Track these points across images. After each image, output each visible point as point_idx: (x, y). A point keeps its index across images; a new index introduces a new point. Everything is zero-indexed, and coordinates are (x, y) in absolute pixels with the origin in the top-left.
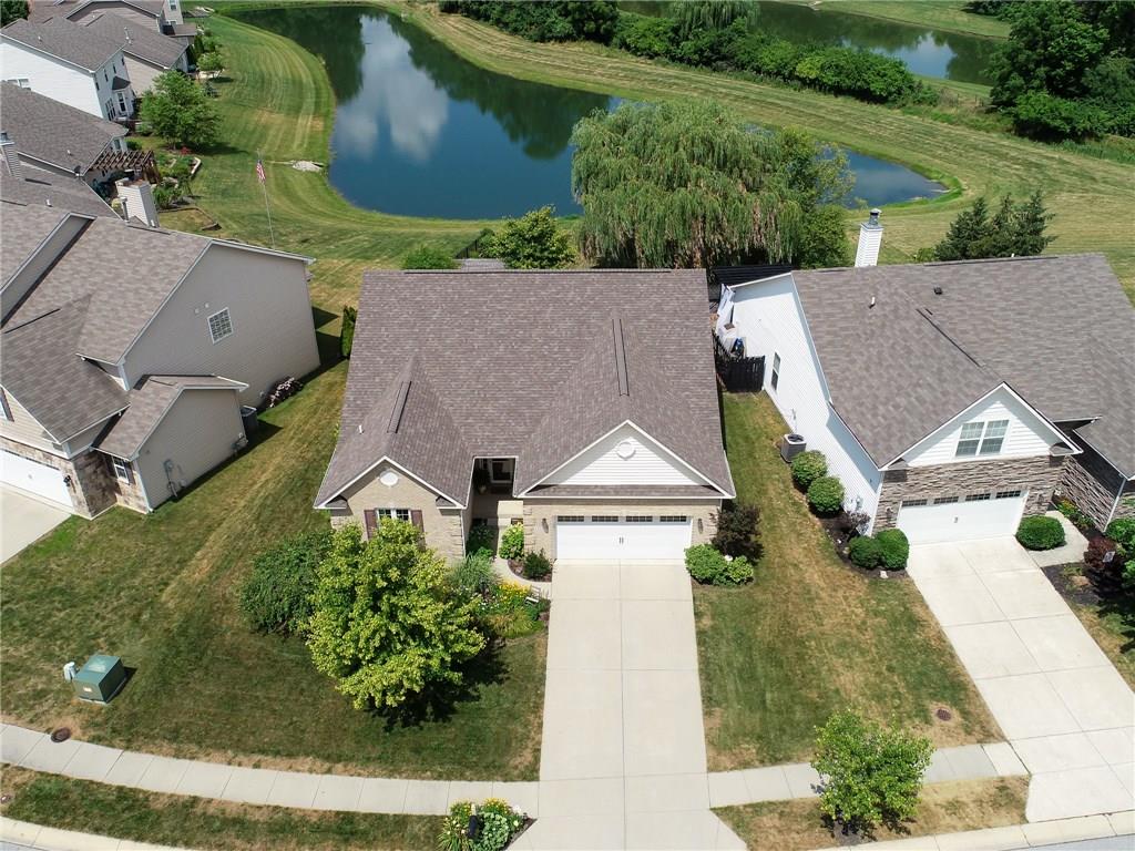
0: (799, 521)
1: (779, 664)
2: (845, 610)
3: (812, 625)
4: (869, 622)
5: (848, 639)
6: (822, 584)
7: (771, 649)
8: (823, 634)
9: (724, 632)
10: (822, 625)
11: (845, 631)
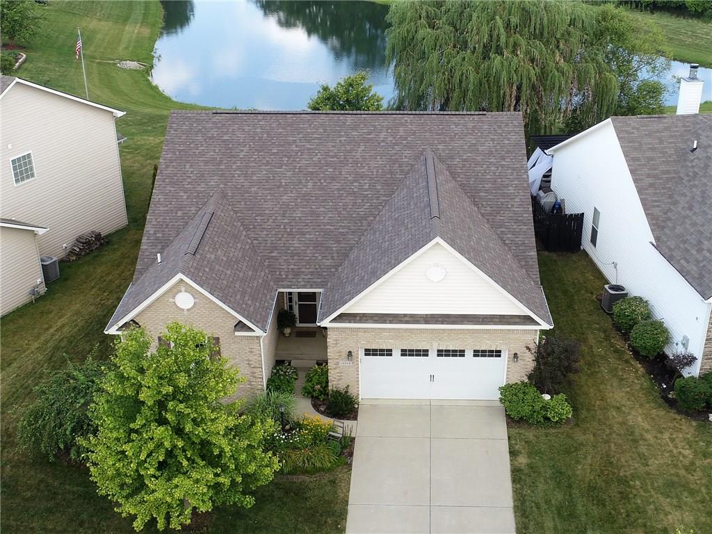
0: (620, 367)
1: (602, 503)
2: (671, 451)
3: (636, 465)
4: (698, 463)
5: (675, 479)
6: (647, 426)
7: (592, 488)
8: (648, 474)
9: (542, 470)
10: (647, 465)
11: (672, 472)
